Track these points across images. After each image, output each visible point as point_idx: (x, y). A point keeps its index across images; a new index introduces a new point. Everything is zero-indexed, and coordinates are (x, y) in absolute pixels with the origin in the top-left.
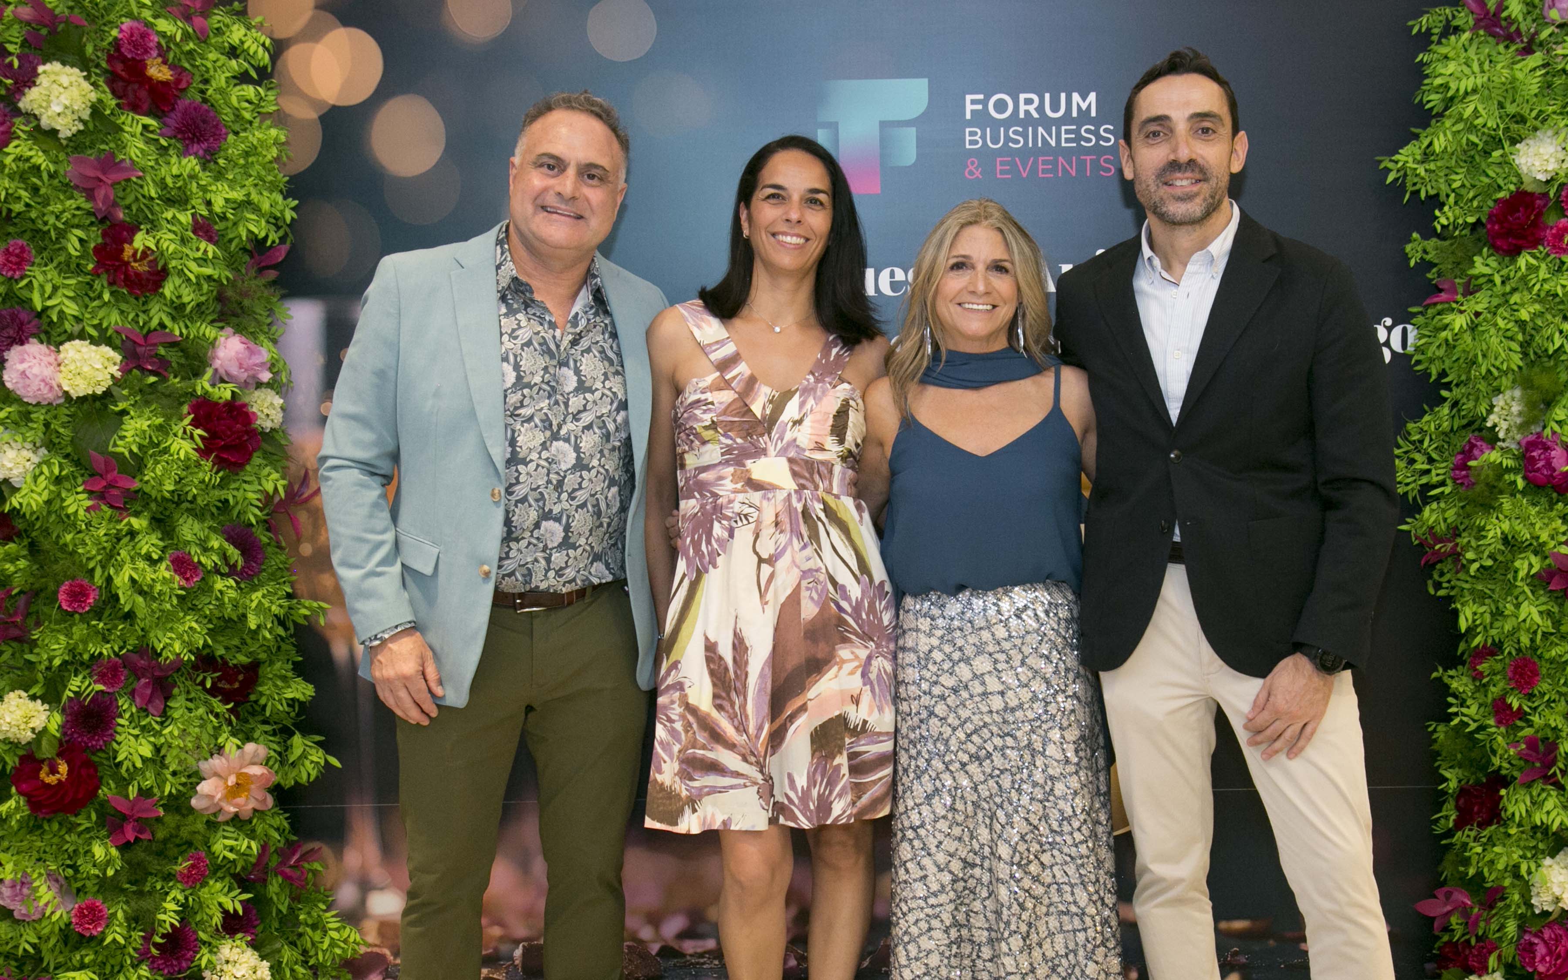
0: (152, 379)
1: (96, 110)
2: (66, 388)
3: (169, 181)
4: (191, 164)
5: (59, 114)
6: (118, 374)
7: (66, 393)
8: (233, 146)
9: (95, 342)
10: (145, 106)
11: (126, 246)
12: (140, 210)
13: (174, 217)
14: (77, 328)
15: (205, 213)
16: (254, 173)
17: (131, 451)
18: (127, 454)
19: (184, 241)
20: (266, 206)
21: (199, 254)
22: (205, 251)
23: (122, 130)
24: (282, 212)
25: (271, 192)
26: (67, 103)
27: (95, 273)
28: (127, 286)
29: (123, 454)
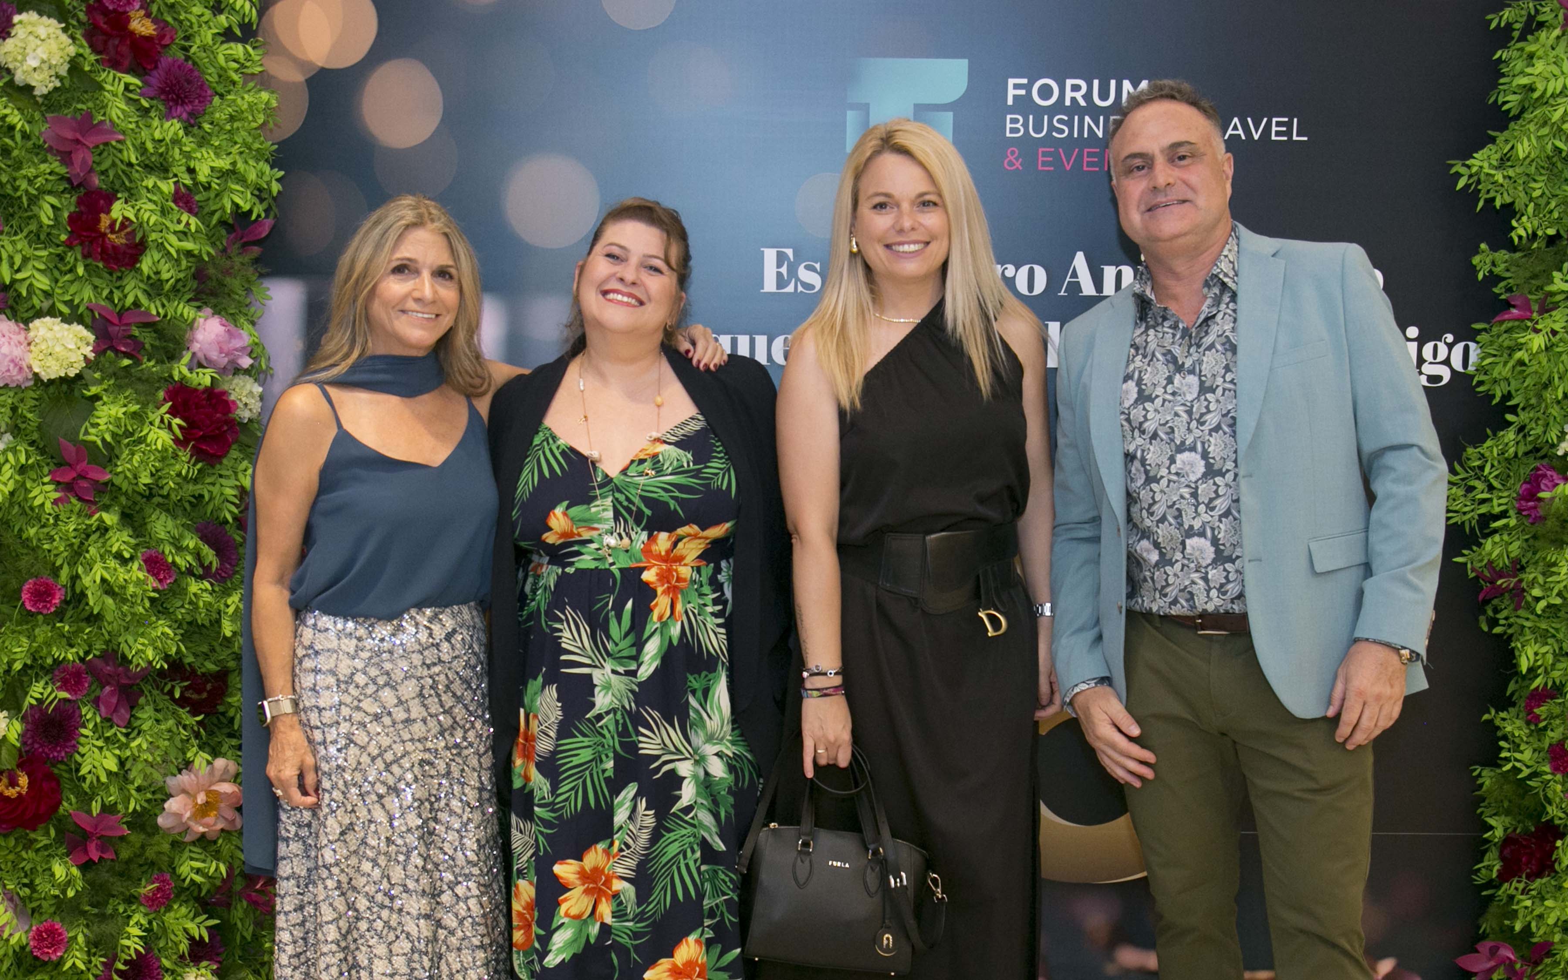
0: (126, 362)
1: (74, 65)
2: (36, 370)
3: (150, 146)
4: (174, 127)
5: (35, 69)
6: (91, 356)
7: (36, 375)
8: (219, 110)
9: (67, 320)
10: (127, 63)
11: (103, 216)
12: (119, 177)
13: (155, 185)
14: (46, 305)
15: (188, 182)
16: (240, 140)
17: (103, 440)
18: (99, 443)
19: (164, 212)
20: (252, 176)
21: (181, 227)
22: (188, 224)
23: (102, 88)
24: (268, 183)
25: (258, 161)
26: (45, 57)
27: (69, 245)
28: (103, 259)
29: (95, 442)
